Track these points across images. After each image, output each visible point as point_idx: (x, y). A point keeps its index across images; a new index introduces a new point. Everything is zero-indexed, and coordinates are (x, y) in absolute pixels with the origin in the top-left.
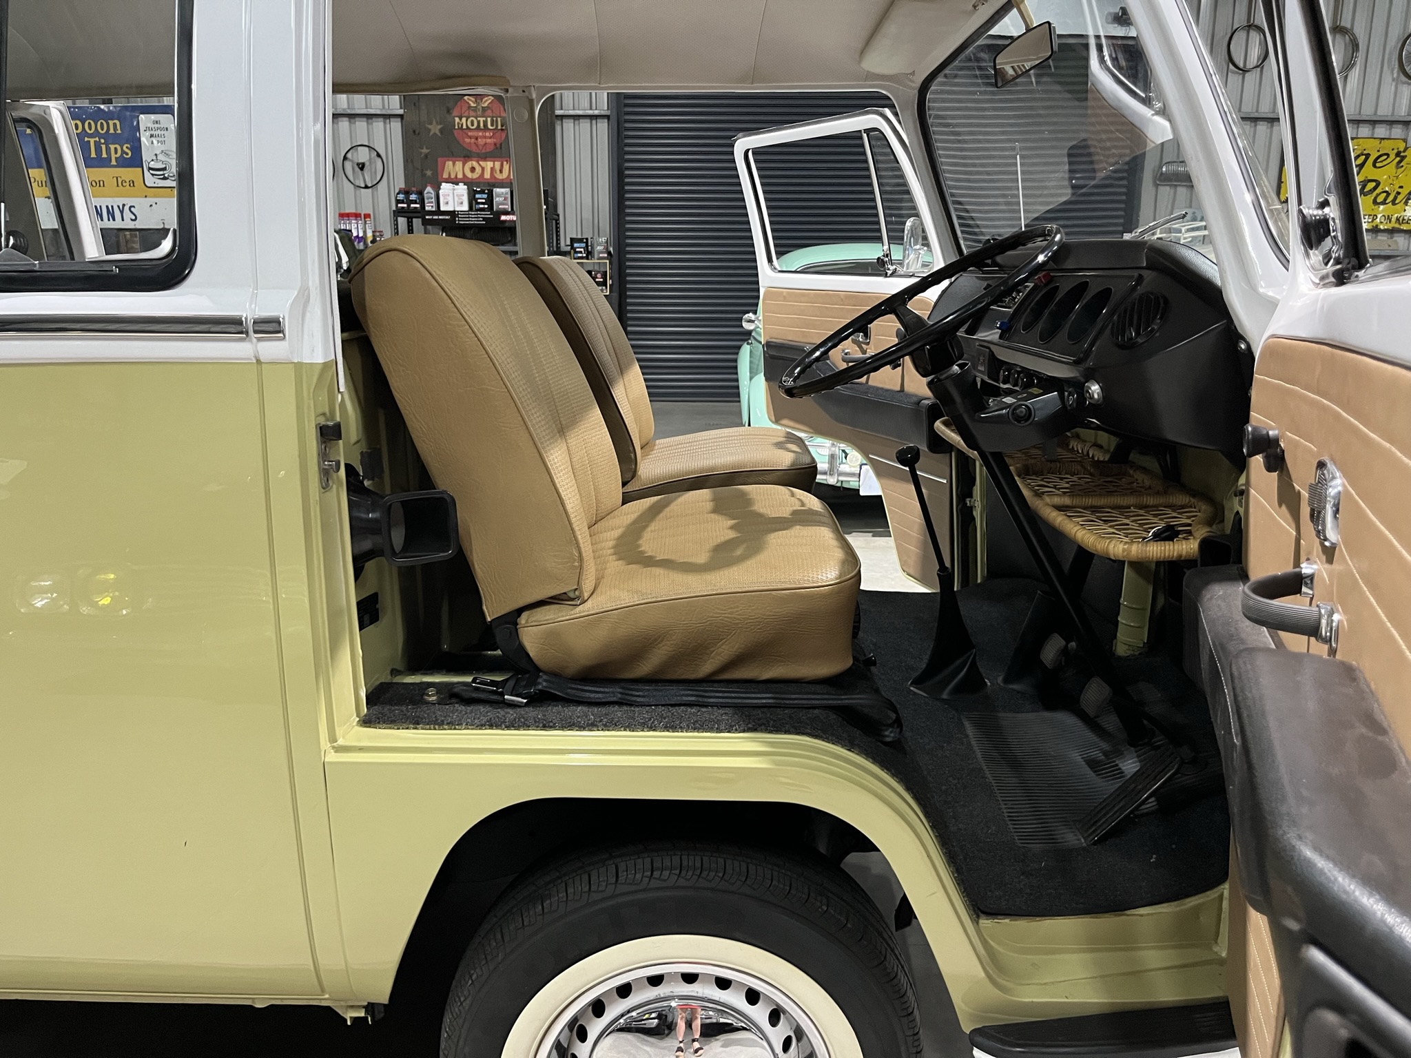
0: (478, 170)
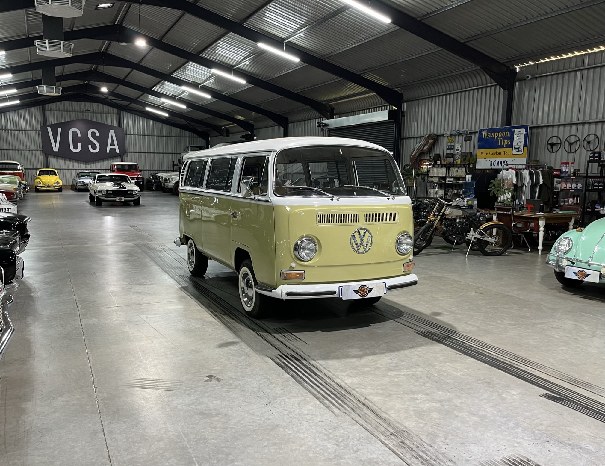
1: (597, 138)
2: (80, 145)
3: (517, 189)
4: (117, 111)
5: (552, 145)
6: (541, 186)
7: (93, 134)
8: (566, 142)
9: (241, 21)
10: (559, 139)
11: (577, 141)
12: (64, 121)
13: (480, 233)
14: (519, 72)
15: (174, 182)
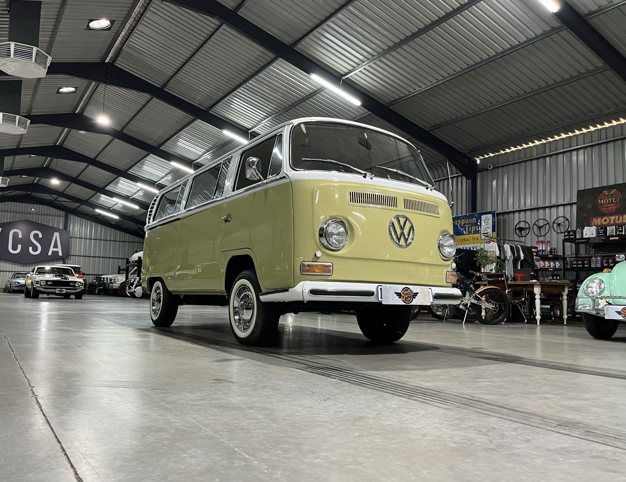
0: (608, 220)
1: (567, 220)
2: (20, 246)
3: (501, 261)
4: (64, 214)
5: (521, 229)
6: (522, 261)
7: (36, 236)
8: (535, 226)
9: (207, 108)
10: (527, 224)
11: (546, 224)
12: (5, 222)
13: (476, 298)
14: (480, 163)
15: (120, 283)
